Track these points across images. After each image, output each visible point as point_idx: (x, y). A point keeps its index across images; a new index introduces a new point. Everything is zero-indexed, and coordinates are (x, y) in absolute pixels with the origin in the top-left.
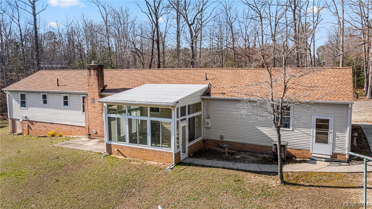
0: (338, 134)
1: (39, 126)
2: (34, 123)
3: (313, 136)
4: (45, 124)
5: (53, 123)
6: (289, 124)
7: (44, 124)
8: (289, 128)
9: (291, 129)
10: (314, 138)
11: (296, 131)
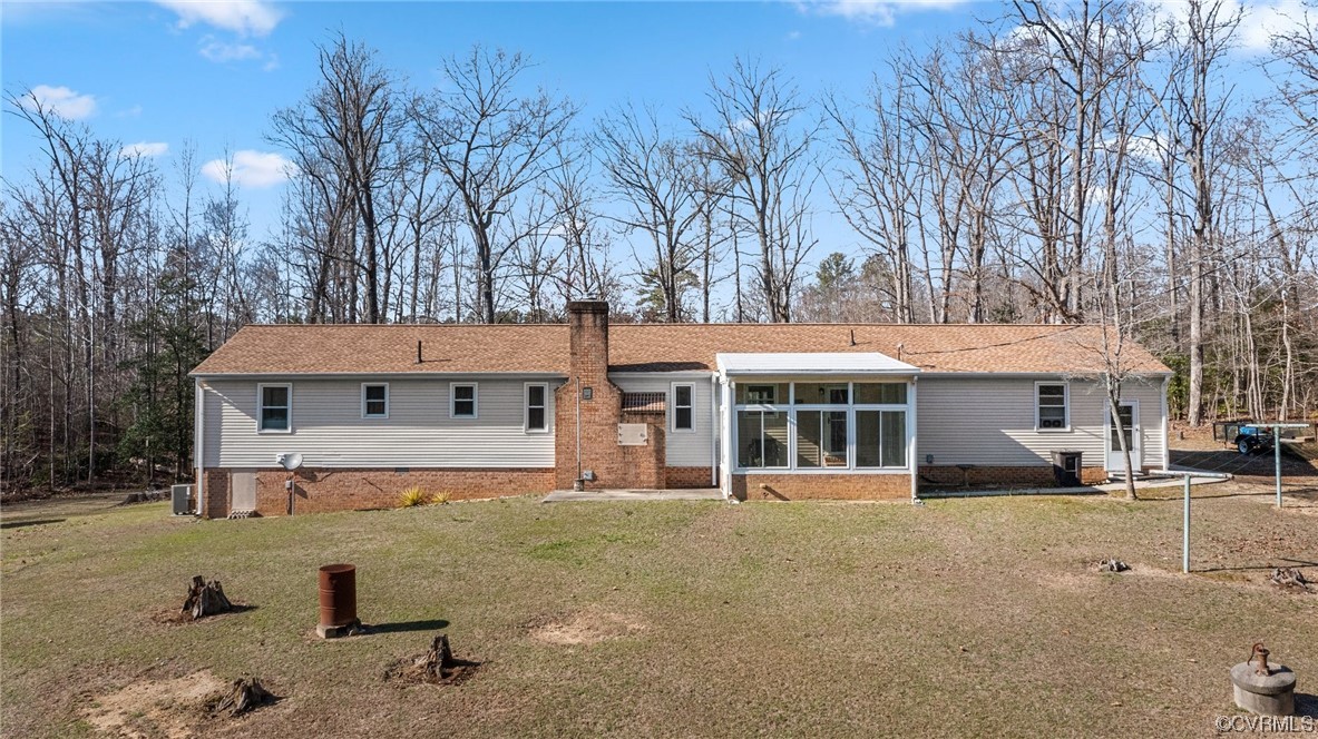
0: (1147, 431)
1: (341, 483)
2: (320, 476)
3: (1107, 439)
4: (372, 474)
5: (407, 470)
6: (1064, 420)
7: (365, 475)
8: (1064, 427)
9: (1068, 429)
10: (1110, 443)
11: (1077, 432)
